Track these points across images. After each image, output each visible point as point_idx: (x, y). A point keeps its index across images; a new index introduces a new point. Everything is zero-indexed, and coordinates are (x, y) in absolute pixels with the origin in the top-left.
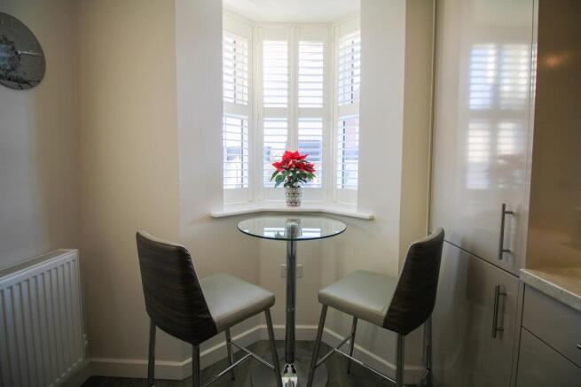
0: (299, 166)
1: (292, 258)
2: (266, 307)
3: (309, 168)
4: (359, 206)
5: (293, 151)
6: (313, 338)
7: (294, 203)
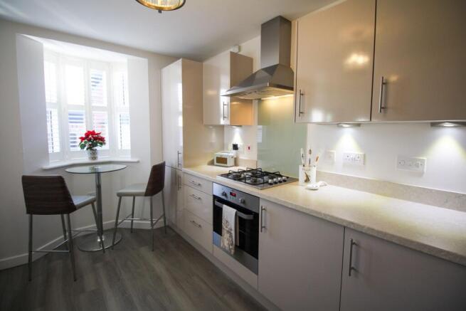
0: (95, 139)
1: (99, 187)
2: (91, 202)
3: (102, 139)
4: (132, 157)
5: (91, 131)
6: (113, 227)
7: (94, 158)
